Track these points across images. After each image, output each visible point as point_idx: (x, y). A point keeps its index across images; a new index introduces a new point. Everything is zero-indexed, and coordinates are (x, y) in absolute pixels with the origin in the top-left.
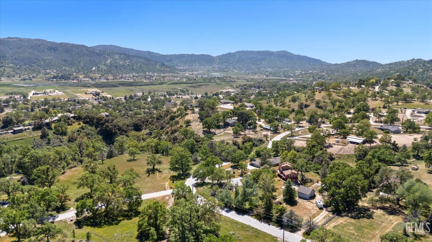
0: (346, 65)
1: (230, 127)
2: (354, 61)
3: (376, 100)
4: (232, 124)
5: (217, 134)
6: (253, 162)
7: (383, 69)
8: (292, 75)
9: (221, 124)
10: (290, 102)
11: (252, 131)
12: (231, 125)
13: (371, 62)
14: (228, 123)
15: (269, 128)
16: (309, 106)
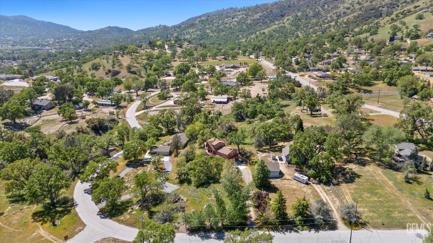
0: (101, 31)
1: (44, 110)
2: (107, 27)
3: (176, 61)
4: (47, 106)
5: (30, 124)
6: (155, 150)
7: (139, 35)
8: (46, 44)
9: (28, 109)
10: (90, 70)
11: (84, 111)
12: (46, 108)
13: (123, 28)
14: (38, 105)
15: (110, 103)
16: (120, 72)
